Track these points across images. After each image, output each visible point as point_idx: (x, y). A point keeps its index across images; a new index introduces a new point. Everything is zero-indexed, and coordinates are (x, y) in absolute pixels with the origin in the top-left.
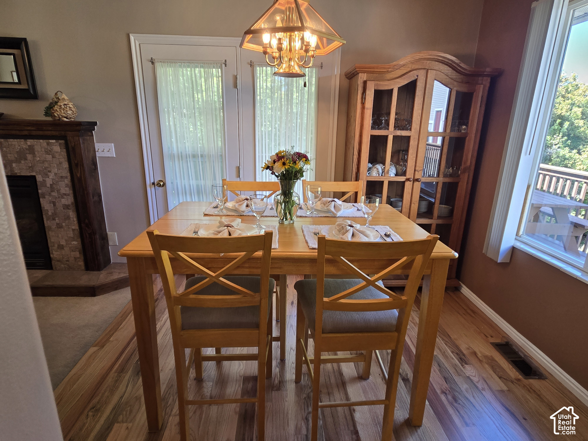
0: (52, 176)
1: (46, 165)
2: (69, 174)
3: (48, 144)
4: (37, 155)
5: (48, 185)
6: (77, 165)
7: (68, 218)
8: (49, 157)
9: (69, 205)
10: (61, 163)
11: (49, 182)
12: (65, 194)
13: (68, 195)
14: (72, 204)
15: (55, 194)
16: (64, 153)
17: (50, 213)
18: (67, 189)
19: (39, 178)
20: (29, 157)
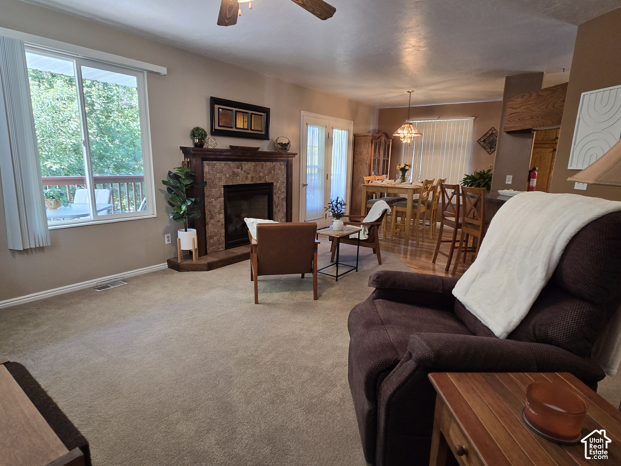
0: (279, 182)
1: (278, 176)
2: (286, 181)
3: (281, 164)
4: (276, 171)
5: (278, 188)
6: (290, 175)
7: (283, 205)
8: (280, 172)
9: (284, 198)
10: (283, 175)
11: (278, 185)
12: (283, 192)
15: (279, 192)
16: (285, 170)
17: (276, 204)
19: (275, 184)
20: (273, 172)
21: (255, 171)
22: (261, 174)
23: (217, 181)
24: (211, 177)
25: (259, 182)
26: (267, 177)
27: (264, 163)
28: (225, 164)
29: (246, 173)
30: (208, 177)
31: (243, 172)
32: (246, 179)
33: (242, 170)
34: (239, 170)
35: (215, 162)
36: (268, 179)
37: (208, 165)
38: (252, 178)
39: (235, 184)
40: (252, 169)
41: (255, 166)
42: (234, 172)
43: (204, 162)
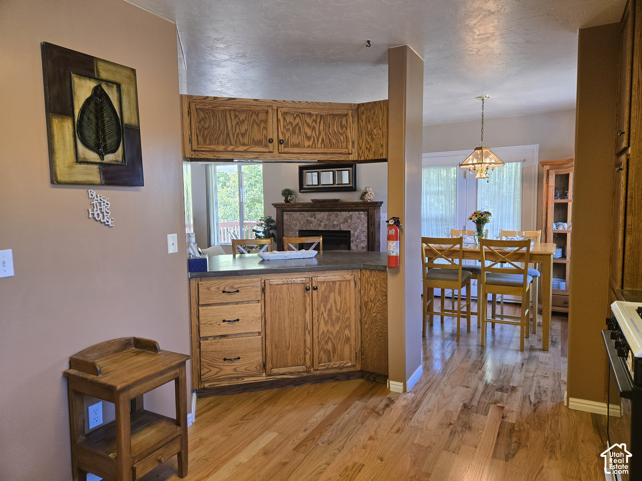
0: (358, 231)
1: (357, 225)
2: (367, 230)
3: (359, 214)
4: (353, 220)
5: (356, 236)
6: (372, 225)
8: (358, 221)
9: (364, 247)
10: (364, 224)
11: (356, 234)
12: (363, 241)
13: (365, 241)
14: (366, 246)
15: (358, 241)
16: (366, 219)
18: (365, 238)
19: (352, 232)
20: (349, 221)
21: (329, 219)
22: (335, 223)
23: (293, 226)
24: (289, 223)
25: (332, 229)
26: (342, 225)
27: (339, 212)
28: (300, 214)
29: (319, 222)
30: (287, 223)
31: (316, 220)
32: (319, 226)
33: (315, 218)
34: (313, 219)
35: (292, 213)
36: (344, 228)
37: (287, 214)
38: (325, 225)
39: (308, 229)
40: (325, 218)
41: (328, 215)
42: (307, 220)
43: (284, 213)
